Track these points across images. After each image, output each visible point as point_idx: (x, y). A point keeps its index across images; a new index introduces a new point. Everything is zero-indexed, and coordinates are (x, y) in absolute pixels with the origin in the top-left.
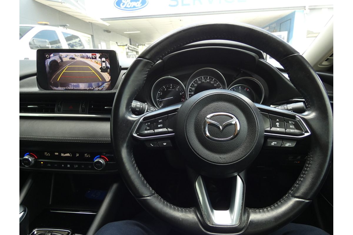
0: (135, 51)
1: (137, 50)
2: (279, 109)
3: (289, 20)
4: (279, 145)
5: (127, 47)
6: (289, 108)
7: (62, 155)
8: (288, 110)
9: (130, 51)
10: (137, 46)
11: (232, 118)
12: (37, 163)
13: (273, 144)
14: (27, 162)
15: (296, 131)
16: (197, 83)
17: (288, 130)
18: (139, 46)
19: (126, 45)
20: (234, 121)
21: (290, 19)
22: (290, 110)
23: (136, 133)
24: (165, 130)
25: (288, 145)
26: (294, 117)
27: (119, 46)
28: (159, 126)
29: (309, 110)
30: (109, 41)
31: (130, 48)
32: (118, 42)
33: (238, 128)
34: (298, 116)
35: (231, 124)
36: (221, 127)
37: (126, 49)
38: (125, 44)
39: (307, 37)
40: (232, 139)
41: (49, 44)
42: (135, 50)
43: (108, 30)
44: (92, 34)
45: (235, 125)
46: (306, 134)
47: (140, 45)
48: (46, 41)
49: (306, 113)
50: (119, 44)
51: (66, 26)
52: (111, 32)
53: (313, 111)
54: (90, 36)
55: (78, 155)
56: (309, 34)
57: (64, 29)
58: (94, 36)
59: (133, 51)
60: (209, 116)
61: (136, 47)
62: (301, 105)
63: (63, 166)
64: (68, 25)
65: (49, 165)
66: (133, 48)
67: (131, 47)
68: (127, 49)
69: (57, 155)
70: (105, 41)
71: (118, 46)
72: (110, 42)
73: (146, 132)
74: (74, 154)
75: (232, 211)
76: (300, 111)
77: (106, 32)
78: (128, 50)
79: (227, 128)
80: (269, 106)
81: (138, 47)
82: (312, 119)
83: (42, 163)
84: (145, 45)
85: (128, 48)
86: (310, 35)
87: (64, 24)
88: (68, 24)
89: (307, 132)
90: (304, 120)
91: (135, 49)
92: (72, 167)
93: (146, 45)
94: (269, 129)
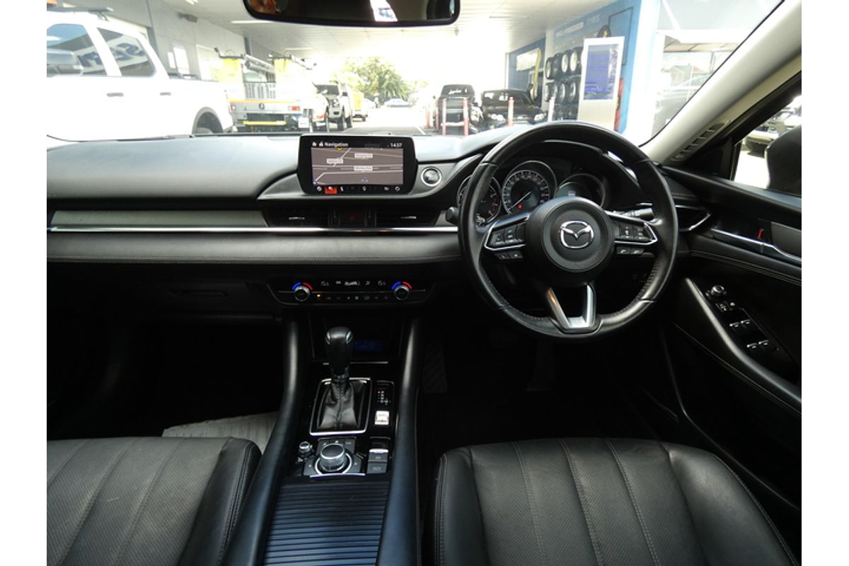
0: (263, 72)
1: (269, 71)
2: (626, 216)
3: (629, 9)
4: (628, 253)
5: (243, 62)
6: (637, 215)
7: (347, 284)
8: (635, 217)
9: (249, 71)
10: (271, 60)
11: (586, 227)
12: (313, 296)
13: (622, 252)
14: (302, 294)
15: (644, 238)
16: (514, 180)
17: (636, 238)
18: (276, 61)
19: (242, 57)
20: (588, 229)
21: (632, 8)
22: (638, 217)
23: (487, 245)
24: (515, 241)
25: (636, 252)
26: (641, 225)
27: (222, 60)
28: (509, 237)
29: (657, 218)
30: (195, 45)
31: (251, 65)
32: (219, 49)
33: (592, 236)
34: (646, 223)
35: (584, 233)
36: (576, 235)
37: (242, 65)
38: (240, 55)
39: (665, 52)
40: (587, 246)
41: (78, 64)
42: (264, 69)
43: (188, 13)
44: (150, 26)
45: (590, 232)
46: (653, 241)
47: (279, 58)
48: (70, 55)
49: (654, 220)
50: (222, 54)
51: (106, 11)
52: (199, 20)
53: (660, 218)
54: (145, 31)
55: (368, 283)
56: (669, 45)
57: (101, 19)
58: (156, 31)
59: (258, 71)
60: (565, 225)
61: (269, 62)
62: (649, 211)
63: (348, 298)
64: (111, 9)
65: (329, 298)
66: (260, 64)
67: (254, 62)
68: (245, 67)
69: (339, 285)
70: (182, 43)
71: (221, 57)
72: (197, 45)
73: (498, 243)
74: (362, 281)
75: (585, 318)
76: (648, 218)
77: (184, 20)
78: (246, 70)
79: (583, 236)
80: (612, 211)
81: (273, 63)
82: (659, 226)
83: (319, 296)
84: (290, 58)
85: (247, 64)
86: (670, 48)
87: (100, 6)
88: (110, 7)
89: (654, 239)
90: (652, 227)
91: (263, 66)
92: (361, 299)
93: (293, 57)
94: (618, 237)
